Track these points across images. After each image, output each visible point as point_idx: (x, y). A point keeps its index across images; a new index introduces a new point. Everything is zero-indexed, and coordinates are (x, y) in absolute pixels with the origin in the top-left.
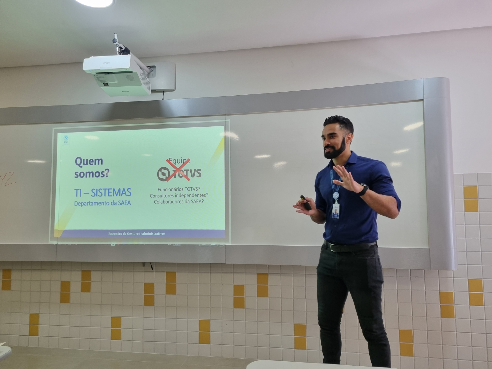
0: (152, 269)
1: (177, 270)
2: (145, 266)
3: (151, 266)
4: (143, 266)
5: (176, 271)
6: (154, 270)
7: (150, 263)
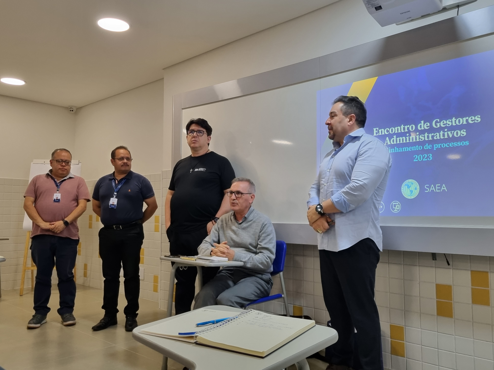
0: (449, 264)
1: (490, 270)
2: (436, 260)
3: (447, 259)
4: (433, 260)
5: (488, 270)
6: (450, 266)
7: (444, 254)
